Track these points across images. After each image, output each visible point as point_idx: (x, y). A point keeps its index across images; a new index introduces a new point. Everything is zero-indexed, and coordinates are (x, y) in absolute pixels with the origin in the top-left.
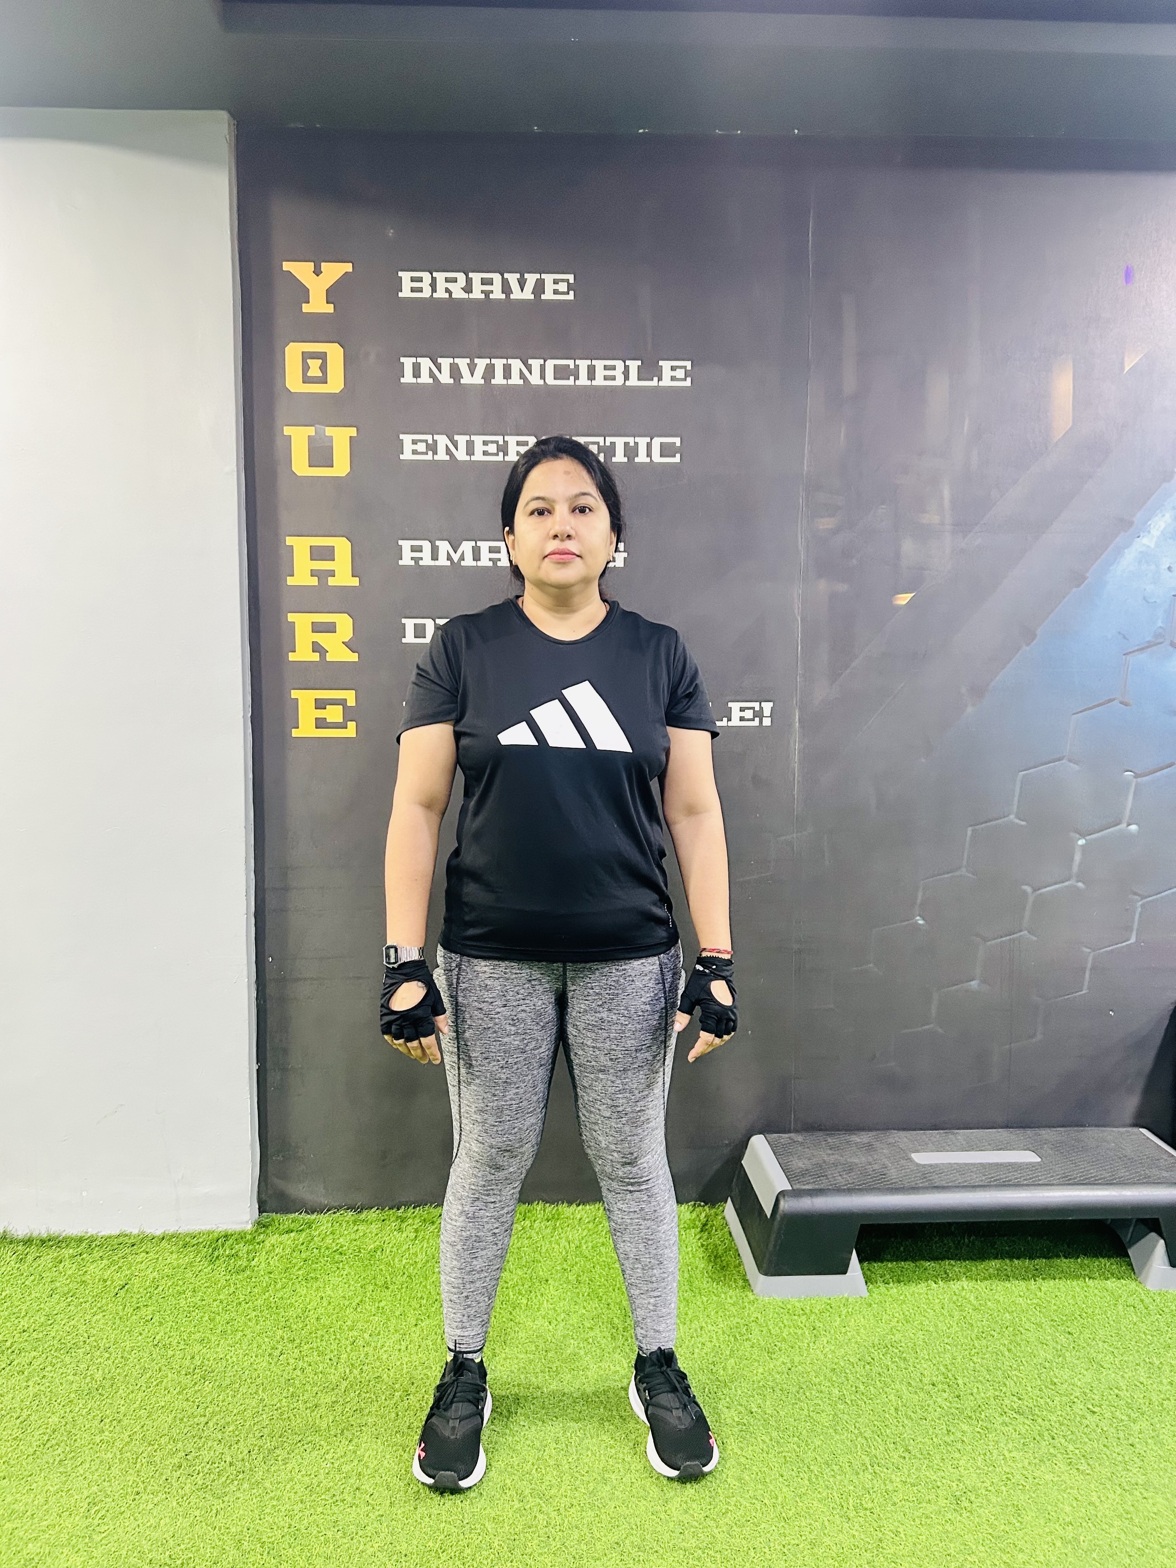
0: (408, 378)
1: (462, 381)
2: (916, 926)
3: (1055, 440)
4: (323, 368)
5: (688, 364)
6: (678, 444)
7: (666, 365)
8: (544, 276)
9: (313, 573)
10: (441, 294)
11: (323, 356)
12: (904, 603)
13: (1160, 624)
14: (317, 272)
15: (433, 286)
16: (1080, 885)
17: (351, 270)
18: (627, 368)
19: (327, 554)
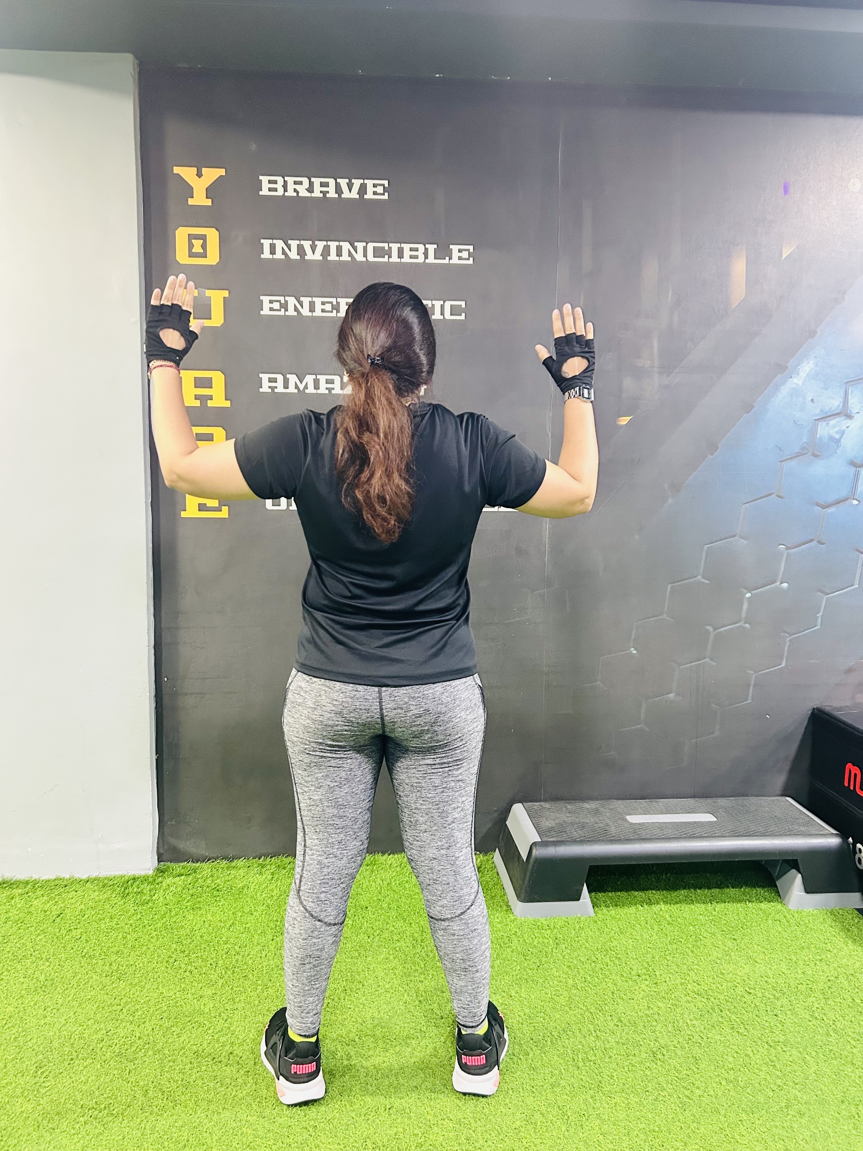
0: (266, 254)
1: (306, 258)
2: (631, 655)
3: (733, 307)
4: (204, 246)
5: (471, 248)
6: (463, 306)
7: (455, 248)
8: (366, 181)
9: (197, 397)
10: (290, 193)
11: (203, 238)
12: (625, 423)
13: (805, 440)
14: (199, 175)
15: (285, 187)
16: (747, 625)
17: (224, 174)
18: (426, 249)
19: (207, 383)
